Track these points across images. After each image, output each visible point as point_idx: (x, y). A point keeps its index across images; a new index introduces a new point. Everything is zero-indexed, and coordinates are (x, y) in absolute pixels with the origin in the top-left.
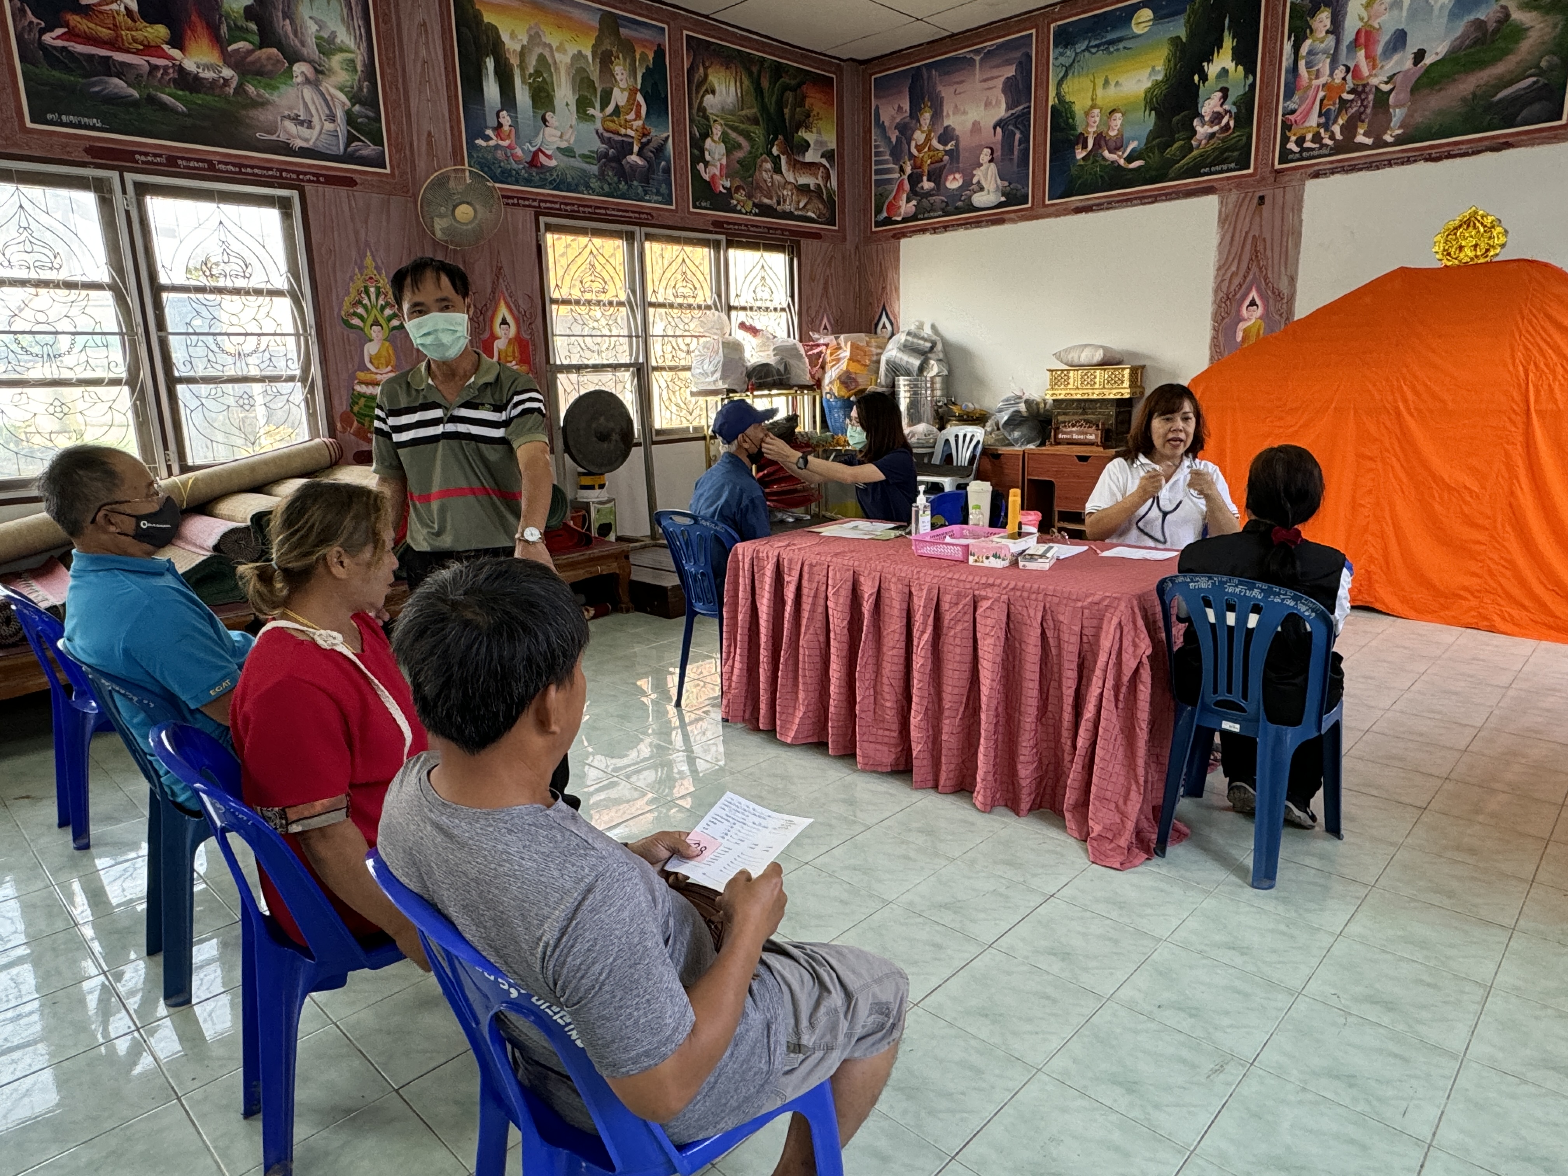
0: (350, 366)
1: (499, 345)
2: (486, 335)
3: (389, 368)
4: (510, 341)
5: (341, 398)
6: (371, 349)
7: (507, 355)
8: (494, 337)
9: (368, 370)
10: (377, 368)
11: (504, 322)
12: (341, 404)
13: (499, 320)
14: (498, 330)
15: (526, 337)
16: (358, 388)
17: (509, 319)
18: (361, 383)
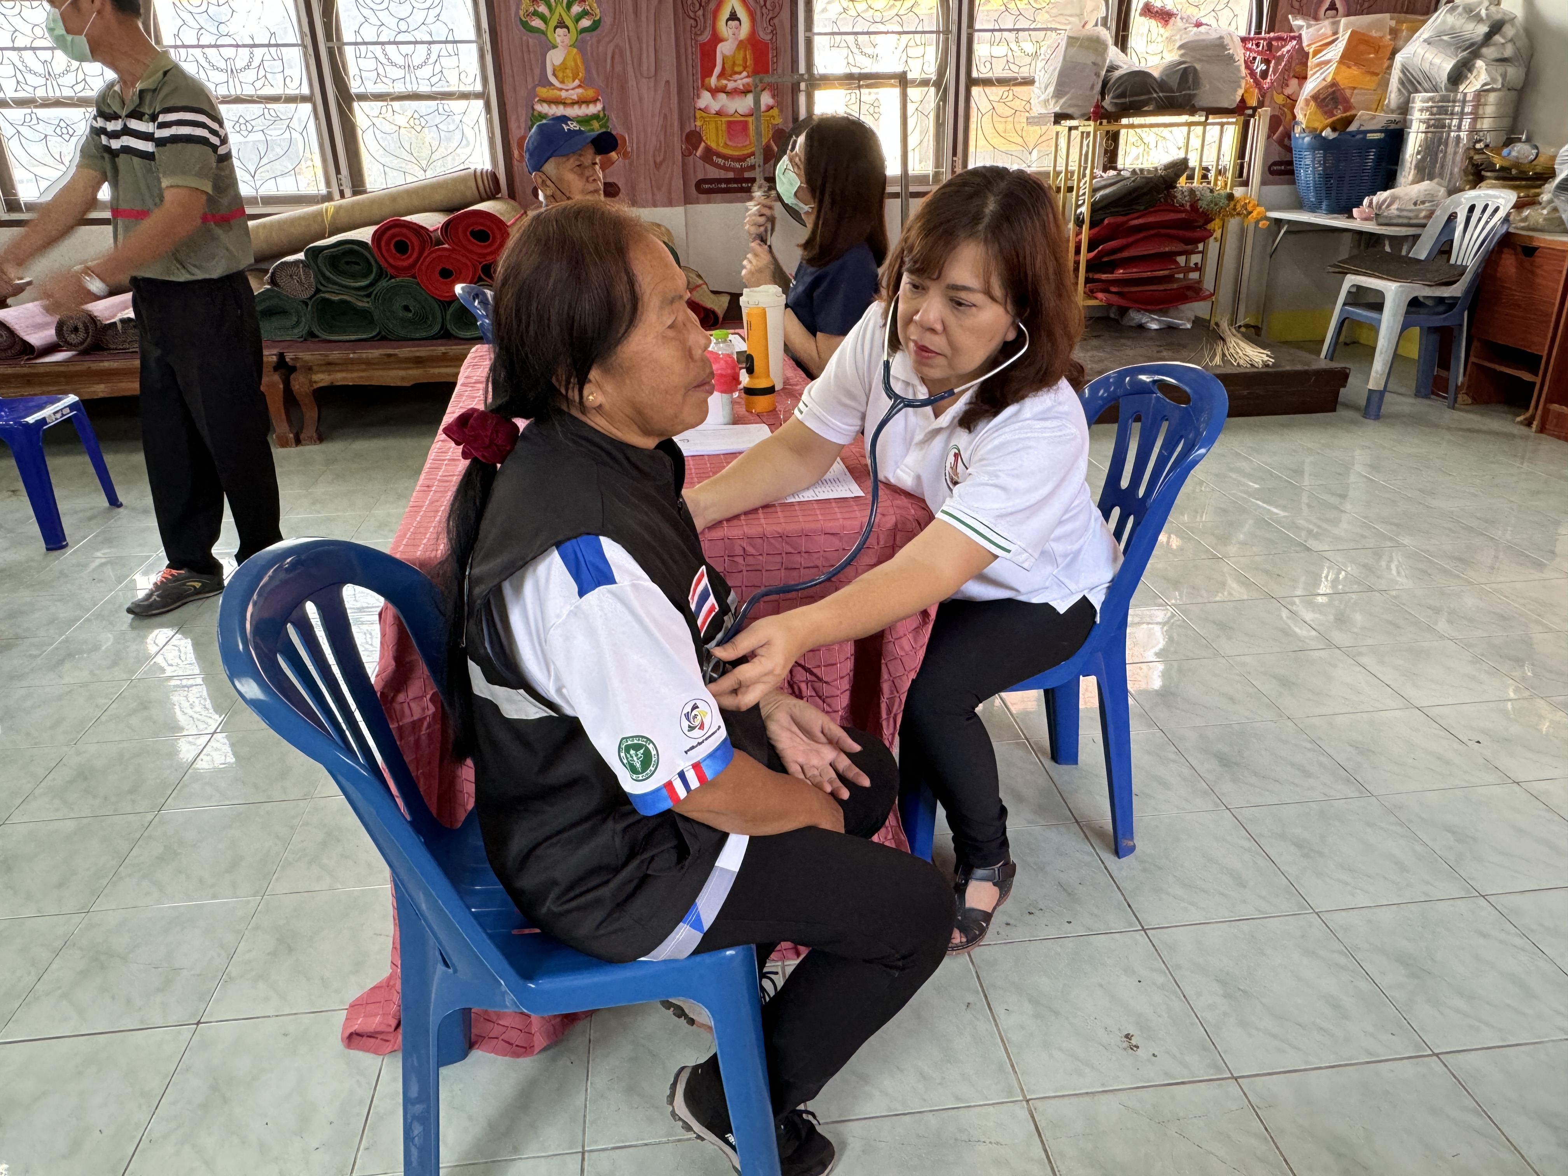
0: (529, 79)
1: (724, 49)
2: (706, 37)
3: (577, 82)
4: (741, 45)
5: (518, 119)
6: (555, 58)
7: (734, 64)
8: (716, 39)
9: (551, 84)
10: (562, 82)
11: (733, 17)
12: (519, 127)
13: (725, 14)
14: (724, 28)
15: (764, 36)
16: (539, 107)
17: (742, 13)
18: (543, 101)
